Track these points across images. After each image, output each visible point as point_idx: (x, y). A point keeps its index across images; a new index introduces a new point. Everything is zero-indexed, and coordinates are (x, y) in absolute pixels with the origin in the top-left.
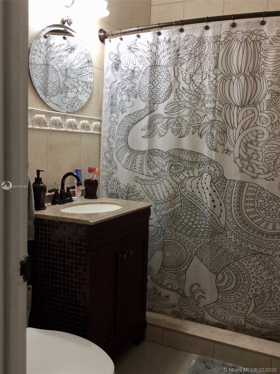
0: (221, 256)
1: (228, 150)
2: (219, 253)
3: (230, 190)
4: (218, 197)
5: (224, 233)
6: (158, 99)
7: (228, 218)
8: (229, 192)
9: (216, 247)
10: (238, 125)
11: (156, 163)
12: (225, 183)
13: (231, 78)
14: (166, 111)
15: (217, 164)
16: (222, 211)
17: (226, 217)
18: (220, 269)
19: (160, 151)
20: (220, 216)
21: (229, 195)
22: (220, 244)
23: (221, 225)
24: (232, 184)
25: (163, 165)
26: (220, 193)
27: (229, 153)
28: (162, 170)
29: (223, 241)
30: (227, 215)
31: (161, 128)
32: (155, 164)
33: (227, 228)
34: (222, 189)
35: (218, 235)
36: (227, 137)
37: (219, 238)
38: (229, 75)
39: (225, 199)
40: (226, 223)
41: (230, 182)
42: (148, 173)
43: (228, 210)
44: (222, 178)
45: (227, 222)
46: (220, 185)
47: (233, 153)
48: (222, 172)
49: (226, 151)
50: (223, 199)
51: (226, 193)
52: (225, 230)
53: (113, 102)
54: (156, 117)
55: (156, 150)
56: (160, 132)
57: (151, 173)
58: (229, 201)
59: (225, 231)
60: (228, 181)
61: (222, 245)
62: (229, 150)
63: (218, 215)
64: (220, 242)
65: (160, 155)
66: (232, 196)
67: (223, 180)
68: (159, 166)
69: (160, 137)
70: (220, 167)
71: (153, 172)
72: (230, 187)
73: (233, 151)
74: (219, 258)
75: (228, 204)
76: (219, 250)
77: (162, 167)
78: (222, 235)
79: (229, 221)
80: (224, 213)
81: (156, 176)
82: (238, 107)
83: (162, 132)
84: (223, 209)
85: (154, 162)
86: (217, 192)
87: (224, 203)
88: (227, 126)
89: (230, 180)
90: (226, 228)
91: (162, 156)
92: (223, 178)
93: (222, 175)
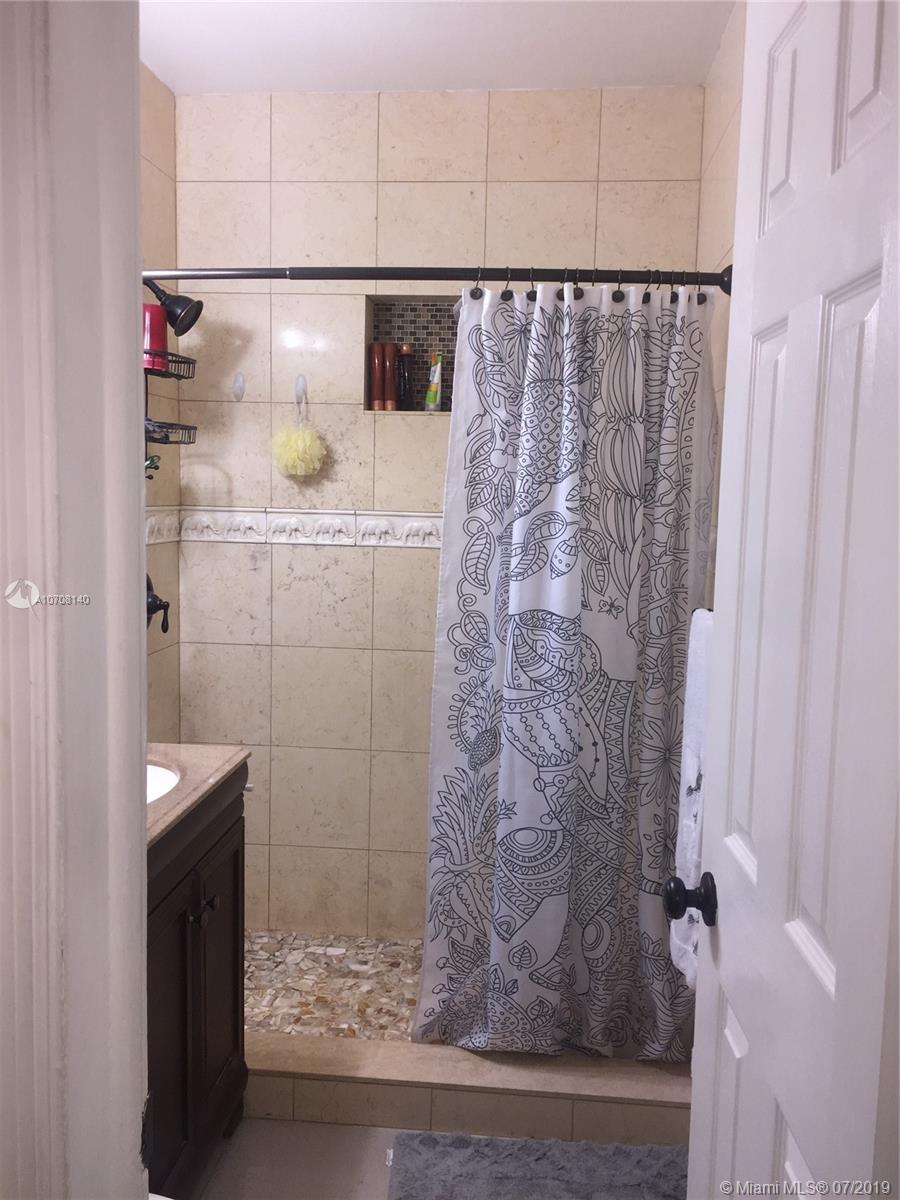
0: (593, 878)
1: (612, 605)
2: (589, 869)
3: (619, 705)
4: (587, 725)
5: (602, 819)
6: (554, 470)
7: (613, 778)
8: (614, 711)
9: (583, 854)
10: (634, 542)
11: (540, 651)
12: (606, 689)
13: (616, 427)
14: (569, 504)
15: (589, 641)
16: (597, 760)
17: (608, 776)
18: (592, 914)
19: (554, 617)
20: (593, 774)
21: (616, 720)
22: (592, 846)
23: (595, 797)
24: (622, 691)
25: (566, 656)
26: (593, 713)
27: (614, 612)
28: (560, 670)
29: (600, 839)
30: (610, 771)
31: (558, 552)
32: (534, 654)
33: (611, 805)
34: (598, 704)
35: (587, 823)
36: (609, 571)
37: (591, 830)
38: (613, 419)
39: (607, 730)
40: (607, 791)
41: (619, 686)
42: (514, 679)
43: (615, 759)
44: (598, 675)
45: (611, 789)
46: (592, 693)
47: (624, 612)
48: (598, 662)
49: (607, 608)
50: (601, 729)
51: (609, 714)
52: (606, 809)
53: (474, 475)
54: (545, 519)
55: (540, 614)
56: (555, 561)
57: (524, 679)
58: (615, 735)
59: (605, 813)
60: (614, 683)
61: (598, 850)
62: (616, 604)
63: (589, 771)
64: (593, 840)
65: (555, 626)
66: (623, 720)
67: (601, 680)
68: (551, 659)
69: (554, 576)
70: (594, 649)
71: (531, 674)
72: (618, 698)
73: (624, 607)
74: (588, 883)
75: (613, 743)
76: (589, 863)
77: (562, 661)
78: (598, 823)
79: (616, 785)
80: (602, 763)
81: (539, 687)
82: (632, 498)
83: (560, 562)
84: (602, 756)
85: (531, 648)
86: (585, 712)
87: (604, 739)
88: (609, 543)
89: (619, 681)
90: (608, 805)
91: (561, 631)
92: (601, 676)
93: (597, 668)
